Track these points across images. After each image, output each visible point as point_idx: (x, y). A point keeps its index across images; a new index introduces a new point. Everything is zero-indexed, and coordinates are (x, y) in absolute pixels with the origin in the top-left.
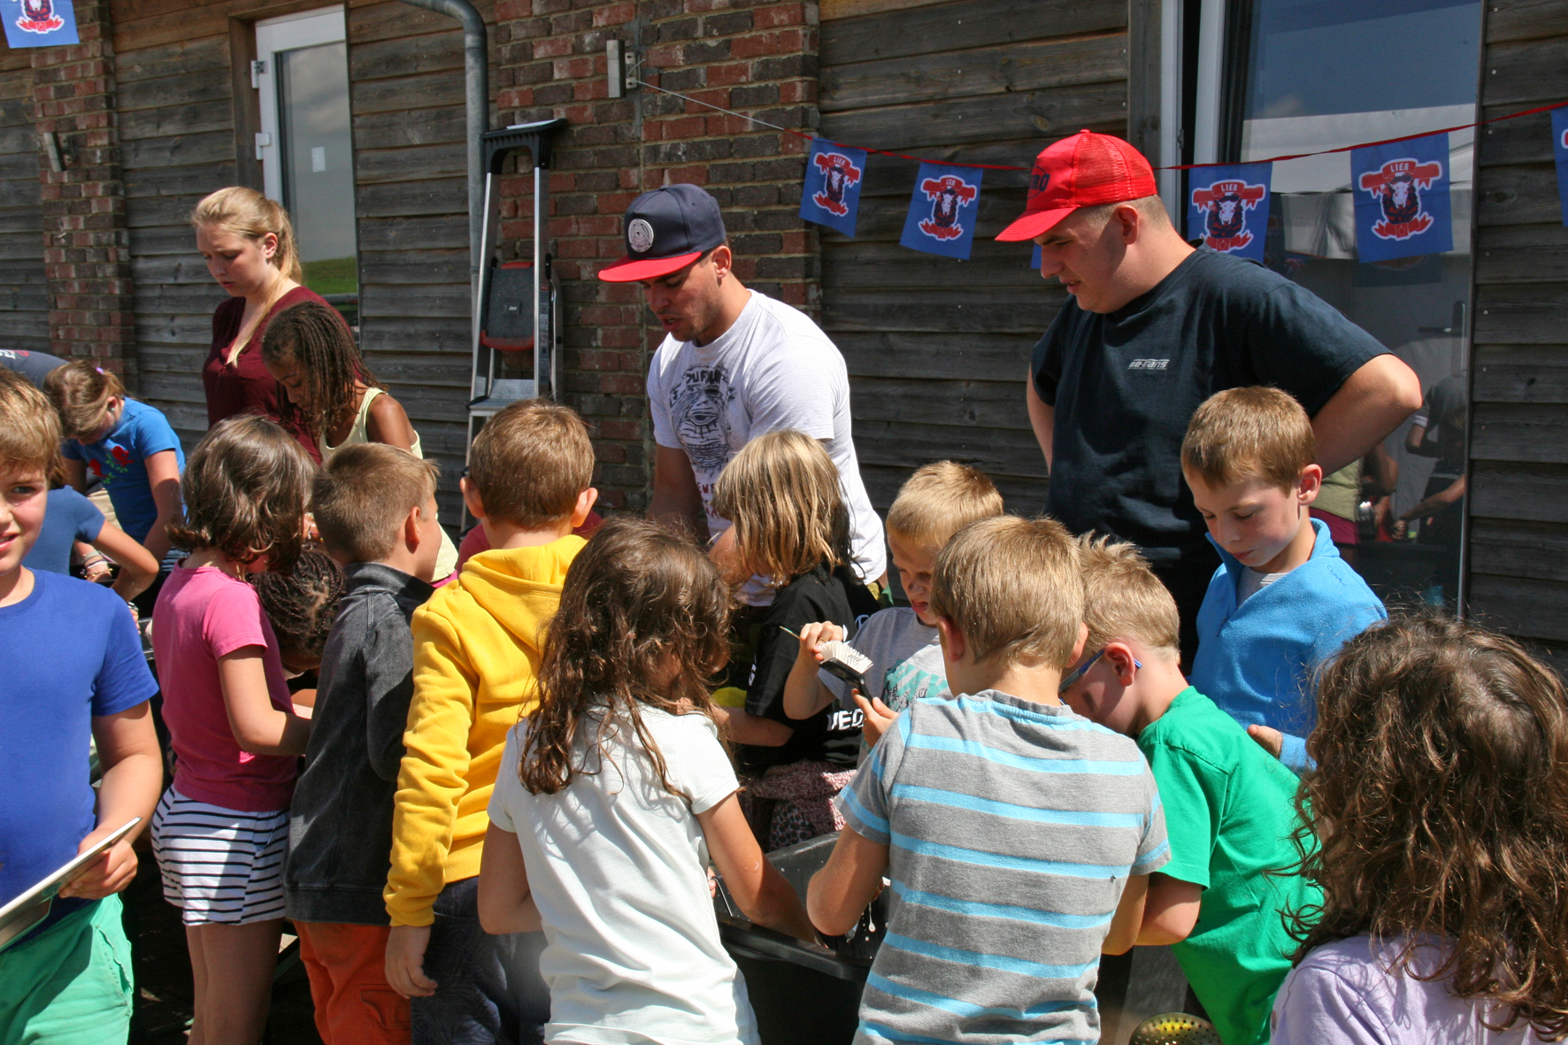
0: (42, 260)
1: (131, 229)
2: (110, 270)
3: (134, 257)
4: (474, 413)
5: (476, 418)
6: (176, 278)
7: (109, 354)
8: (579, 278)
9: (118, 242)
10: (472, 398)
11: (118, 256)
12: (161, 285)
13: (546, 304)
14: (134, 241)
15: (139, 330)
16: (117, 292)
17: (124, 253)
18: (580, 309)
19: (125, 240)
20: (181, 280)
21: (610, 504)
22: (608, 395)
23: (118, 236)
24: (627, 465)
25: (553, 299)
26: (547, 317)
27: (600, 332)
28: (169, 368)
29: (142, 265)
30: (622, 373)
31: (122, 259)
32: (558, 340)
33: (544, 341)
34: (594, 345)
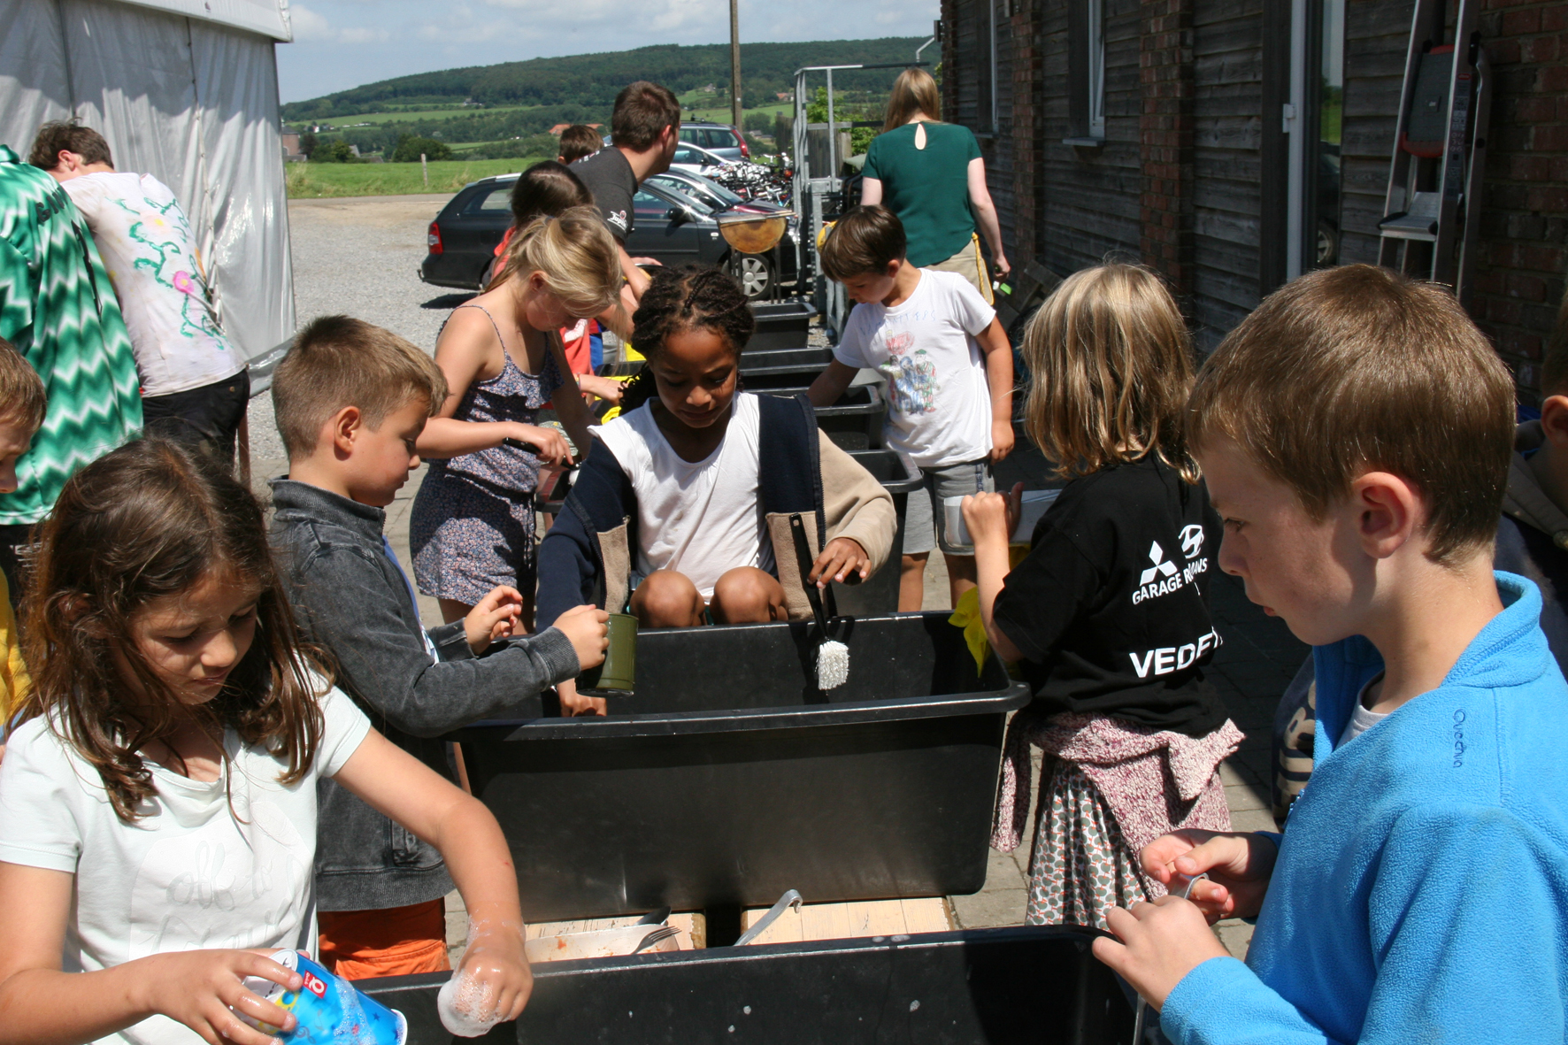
0: (1137, 65)
1: (1196, 28)
2: (1175, 72)
3: (1196, 58)
4: (1385, 234)
5: (1387, 240)
6: (1220, 79)
7: (1171, 160)
8: (1519, 61)
9: (1182, 43)
10: (1385, 215)
11: (1181, 57)
12: (1212, 86)
13: (1466, 98)
14: (1197, 40)
15: (1196, 134)
16: (1178, 95)
17: (1187, 54)
18: (1517, 101)
19: (1189, 41)
20: (1224, 81)
21: (1524, 353)
22: (1536, 213)
23: (1183, 37)
24: (1547, 304)
25: (1479, 89)
26: (1464, 113)
27: (1533, 131)
28: (1212, 173)
29: (1202, 65)
30: (1551, 185)
31: (1185, 60)
32: (1480, 143)
33: (1457, 146)
34: (1526, 148)
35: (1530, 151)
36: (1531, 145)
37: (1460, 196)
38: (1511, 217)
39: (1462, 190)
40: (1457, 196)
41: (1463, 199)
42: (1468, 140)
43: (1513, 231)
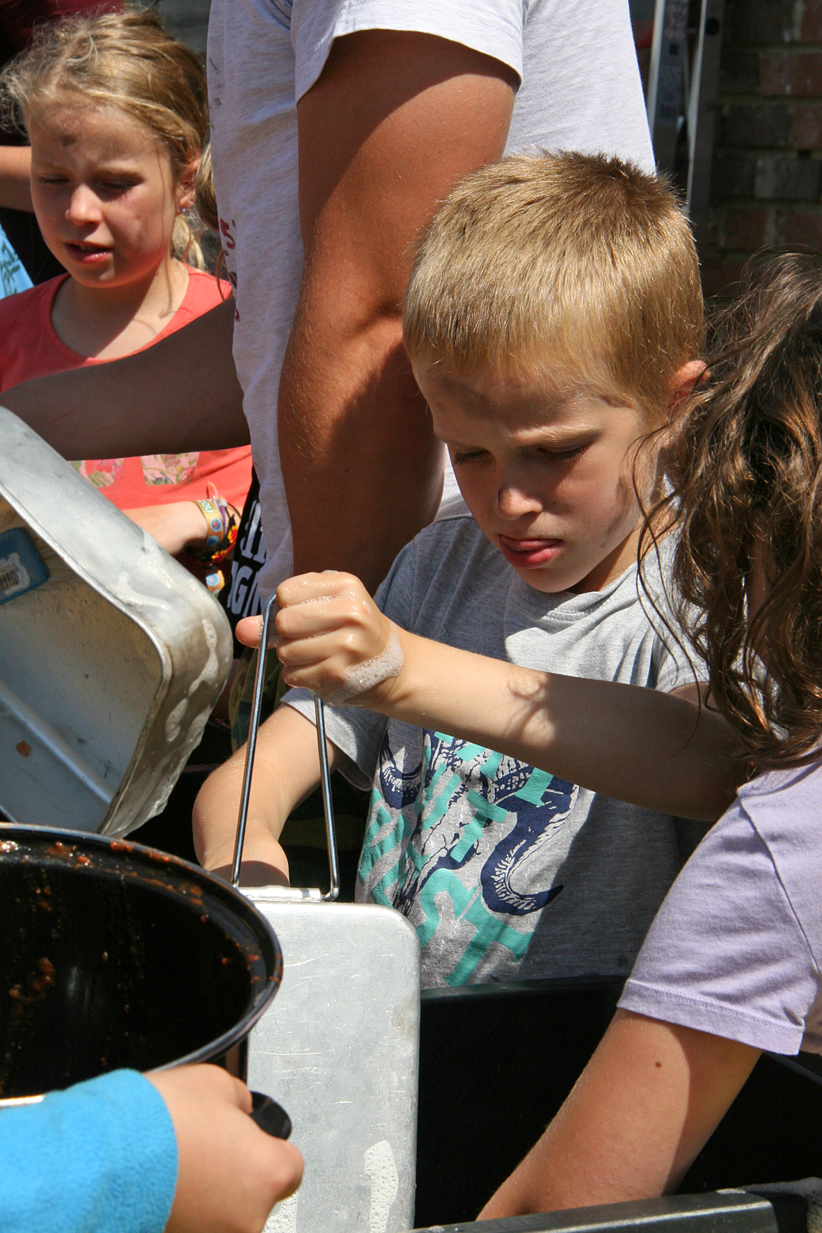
22: (806, 154)
32: (712, 27)
33: (675, 28)
34: (787, 38)
35: (793, 44)
36: (797, 34)
37: (680, 120)
38: (760, 163)
39: (683, 112)
40: (675, 119)
41: (685, 125)
42: (693, 21)
43: (765, 186)
